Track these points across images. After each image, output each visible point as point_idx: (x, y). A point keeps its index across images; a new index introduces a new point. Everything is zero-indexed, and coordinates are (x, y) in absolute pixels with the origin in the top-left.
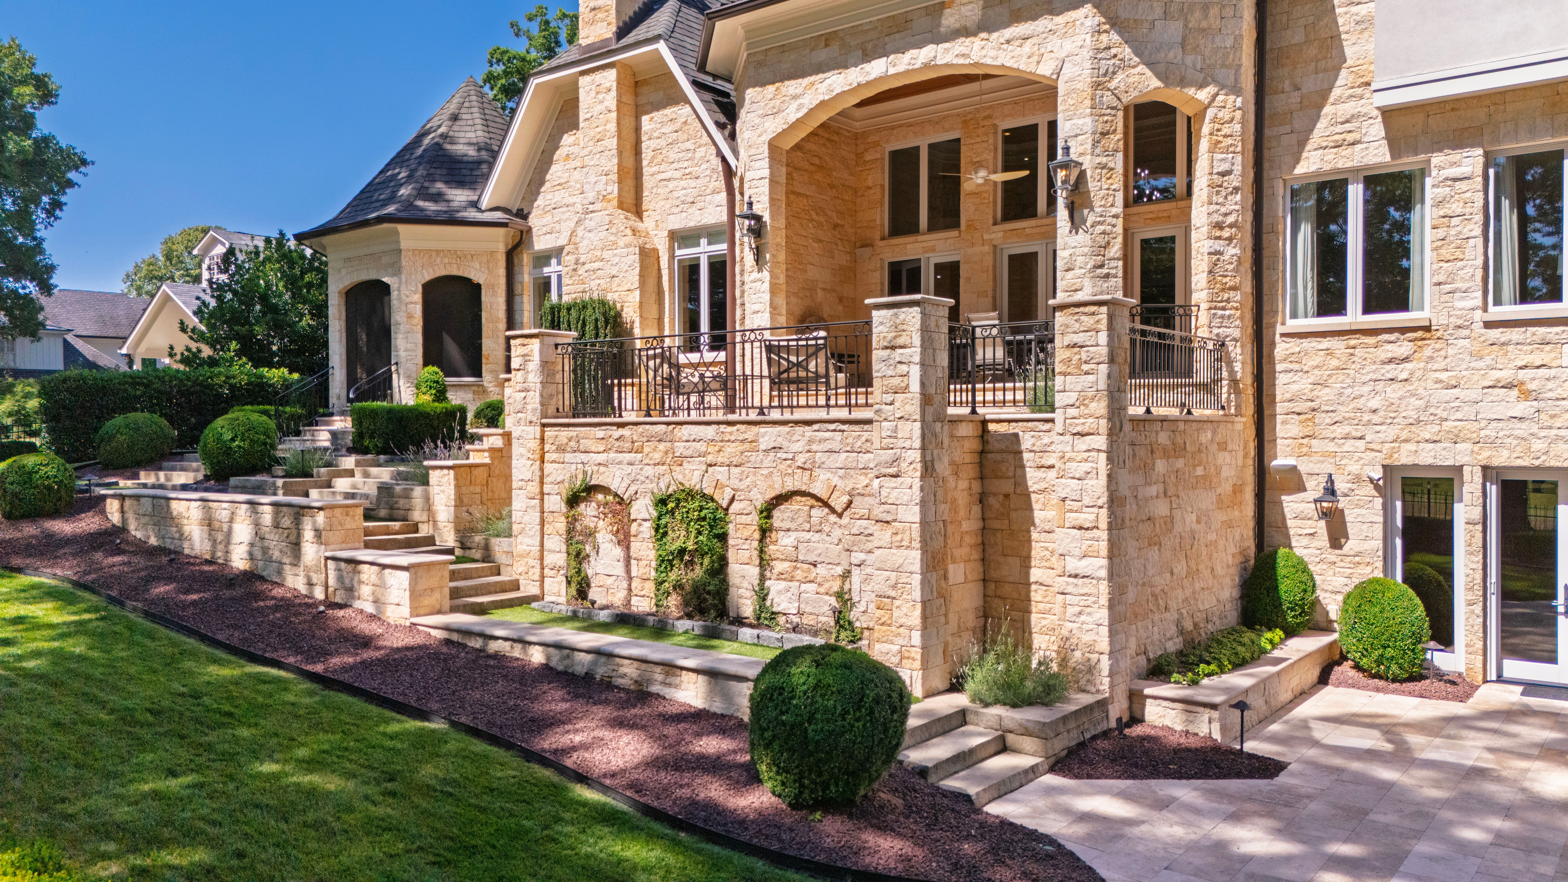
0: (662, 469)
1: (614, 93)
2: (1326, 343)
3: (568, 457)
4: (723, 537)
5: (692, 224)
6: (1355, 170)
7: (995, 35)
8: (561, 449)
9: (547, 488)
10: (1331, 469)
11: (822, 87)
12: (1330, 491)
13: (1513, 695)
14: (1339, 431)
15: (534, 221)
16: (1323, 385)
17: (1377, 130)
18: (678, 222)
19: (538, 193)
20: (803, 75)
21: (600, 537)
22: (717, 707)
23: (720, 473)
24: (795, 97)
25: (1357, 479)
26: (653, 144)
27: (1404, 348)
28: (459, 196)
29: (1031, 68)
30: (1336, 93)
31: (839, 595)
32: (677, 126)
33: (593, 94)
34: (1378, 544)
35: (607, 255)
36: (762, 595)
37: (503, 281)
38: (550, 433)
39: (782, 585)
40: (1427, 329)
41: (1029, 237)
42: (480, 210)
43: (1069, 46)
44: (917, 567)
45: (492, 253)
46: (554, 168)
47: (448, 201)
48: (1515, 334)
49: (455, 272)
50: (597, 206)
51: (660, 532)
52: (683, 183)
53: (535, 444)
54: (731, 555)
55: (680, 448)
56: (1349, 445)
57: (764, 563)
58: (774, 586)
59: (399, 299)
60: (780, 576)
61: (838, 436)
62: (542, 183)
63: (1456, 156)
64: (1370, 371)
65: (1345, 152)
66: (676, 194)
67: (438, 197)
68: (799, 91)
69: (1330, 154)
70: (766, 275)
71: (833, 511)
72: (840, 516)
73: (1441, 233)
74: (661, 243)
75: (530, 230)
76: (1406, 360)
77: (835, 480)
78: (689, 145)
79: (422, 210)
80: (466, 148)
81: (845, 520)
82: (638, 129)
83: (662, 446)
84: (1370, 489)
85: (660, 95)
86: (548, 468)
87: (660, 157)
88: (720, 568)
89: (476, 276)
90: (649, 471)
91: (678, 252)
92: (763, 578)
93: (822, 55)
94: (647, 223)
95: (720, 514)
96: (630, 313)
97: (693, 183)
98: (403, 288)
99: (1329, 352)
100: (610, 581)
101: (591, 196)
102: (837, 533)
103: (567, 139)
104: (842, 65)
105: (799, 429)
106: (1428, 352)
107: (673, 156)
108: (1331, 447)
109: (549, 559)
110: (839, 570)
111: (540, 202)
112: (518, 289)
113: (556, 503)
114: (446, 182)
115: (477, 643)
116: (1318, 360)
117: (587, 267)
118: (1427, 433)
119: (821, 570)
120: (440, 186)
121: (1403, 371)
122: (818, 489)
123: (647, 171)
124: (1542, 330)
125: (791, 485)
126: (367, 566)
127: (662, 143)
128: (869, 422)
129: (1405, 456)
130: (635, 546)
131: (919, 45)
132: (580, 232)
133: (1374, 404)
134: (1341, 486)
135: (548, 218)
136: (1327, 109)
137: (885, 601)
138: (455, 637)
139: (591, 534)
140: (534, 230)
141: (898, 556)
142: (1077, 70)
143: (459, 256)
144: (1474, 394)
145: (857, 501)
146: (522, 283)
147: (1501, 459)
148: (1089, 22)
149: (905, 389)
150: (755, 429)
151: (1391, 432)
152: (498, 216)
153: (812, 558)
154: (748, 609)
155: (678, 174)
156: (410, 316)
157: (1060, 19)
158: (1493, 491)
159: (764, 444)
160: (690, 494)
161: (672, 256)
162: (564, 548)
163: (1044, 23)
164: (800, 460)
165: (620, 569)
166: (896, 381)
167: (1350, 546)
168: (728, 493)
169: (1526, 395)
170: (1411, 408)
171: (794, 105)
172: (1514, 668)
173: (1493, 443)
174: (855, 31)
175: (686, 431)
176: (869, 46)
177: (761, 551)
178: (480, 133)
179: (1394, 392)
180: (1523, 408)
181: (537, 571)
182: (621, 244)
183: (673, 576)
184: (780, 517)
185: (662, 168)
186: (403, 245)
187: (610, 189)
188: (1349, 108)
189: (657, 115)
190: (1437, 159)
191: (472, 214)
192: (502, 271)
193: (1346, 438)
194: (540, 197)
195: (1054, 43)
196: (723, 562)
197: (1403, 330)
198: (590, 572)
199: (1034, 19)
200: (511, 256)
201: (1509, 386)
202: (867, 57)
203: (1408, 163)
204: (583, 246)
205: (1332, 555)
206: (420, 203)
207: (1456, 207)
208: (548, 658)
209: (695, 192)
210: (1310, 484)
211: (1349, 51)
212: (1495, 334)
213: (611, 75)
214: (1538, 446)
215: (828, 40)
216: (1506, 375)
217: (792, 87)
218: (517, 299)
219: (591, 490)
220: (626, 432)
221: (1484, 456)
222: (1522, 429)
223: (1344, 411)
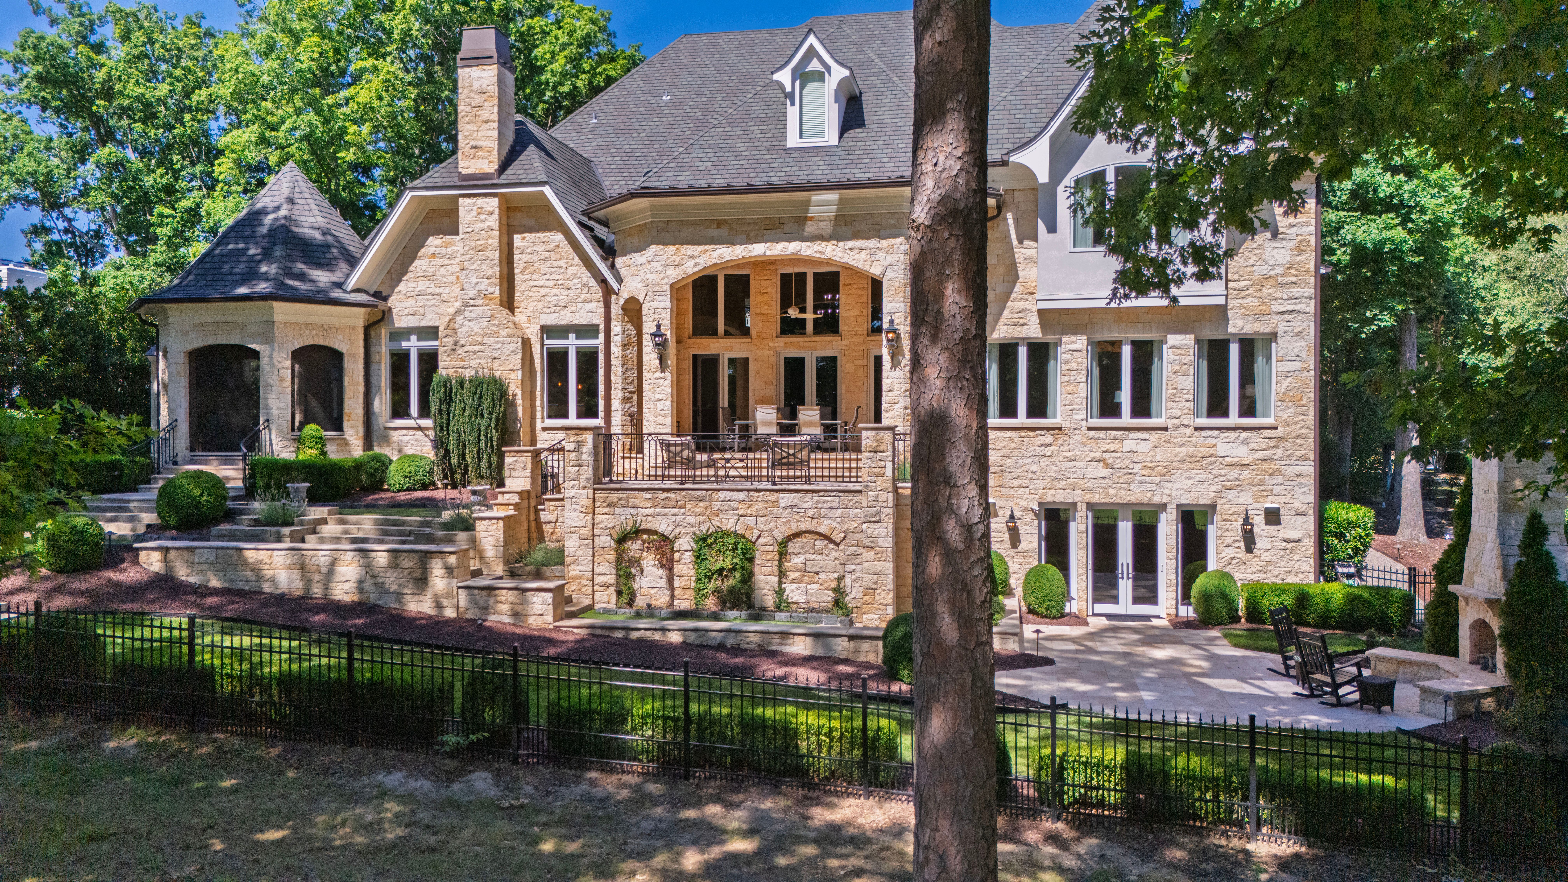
0: (702, 518)
1: (496, 216)
2: (1009, 434)
3: (617, 511)
4: (751, 560)
5: (564, 322)
6: (1023, 339)
7: (842, 244)
8: (611, 505)
9: (597, 532)
10: (1011, 504)
11: (715, 254)
12: (1012, 517)
13: (1103, 622)
14: (1016, 483)
15: (392, 302)
16: (1007, 457)
17: (1035, 319)
18: (549, 319)
19: (400, 281)
20: (699, 243)
21: (644, 563)
22: (820, 653)
23: (750, 521)
24: (692, 257)
25: (1025, 510)
26: (525, 257)
27: (1048, 439)
28: (322, 277)
29: (866, 268)
30: (1014, 295)
31: (835, 590)
32: (551, 247)
33: (474, 213)
34: (1036, 545)
35: (486, 340)
36: (780, 592)
37: (362, 350)
38: (599, 494)
39: (795, 586)
40: (1060, 429)
41: (802, 348)
42: (345, 291)
43: (890, 259)
44: (891, 571)
45: (354, 328)
46: (417, 262)
47: (313, 281)
48: (1102, 434)
49: (321, 342)
50: (479, 302)
51: (699, 558)
52: (555, 291)
53: (589, 503)
54: (757, 570)
55: (717, 505)
56: (1021, 491)
57: (782, 574)
58: (788, 587)
59: (272, 365)
60: (793, 581)
61: (837, 499)
62: (405, 272)
63: (1073, 338)
64: (1033, 450)
65: (1019, 329)
66: (548, 299)
67: (302, 277)
68: (696, 253)
69: (1011, 329)
70: (668, 375)
71: (832, 541)
72: (837, 545)
73: (1067, 378)
74: (534, 334)
75: (390, 309)
76: (1050, 445)
77: (834, 524)
78: (562, 263)
79: (296, 289)
80: (312, 232)
81: (841, 547)
82: (510, 244)
83: (702, 504)
84: (1032, 515)
85: (532, 222)
86: (598, 518)
87: (531, 269)
88: (748, 578)
89: (338, 345)
90: (691, 520)
91: (547, 342)
92: (780, 583)
93: (714, 233)
94: (520, 317)
95: (749, 545)
96: (515, 389)
97: (566, 292)
98: (275, 355)
99: (1011, 439)
100: (653, 591)
101: (472, 293)
102: (835, 554)
103: (433, 242)
104: (731, 242)
105: (809, 495)
106: (1060, 441)
107: (544, 269)
108: (1012, 492)
109: (599, 579)
110: (836, 575)
111: (401, 287)
112: (375, 357)
113: (605, 541)
114: (305, 263)
115: (619, 634)
116: (1005, 443)
117: (466, 348)
118: (1061, 484)
119: (821, 576)
120: (300, 266)
121: (1048, 451)
122: (823, 529)
123: (518, 278)
124: (1114, 433)
125: (802, 527)
126: (504, 592)
127: (535, 258)
128: (860, 492)
129: (1049, 497)
130: (677, 568)
131: (790, 240)
132: (459, 320)
133: (1034, 468)
134: (1017, 514)
135: (411, 302)
136: (1009, 304)
137: (869, 591)
138: (598, 632)
139: (636, 562)
140: (395, 311)
141: (879, 566)
142: (895, 275)
143: (326, 329)
144: (1081, 465)
145: (849, 536)
146: (380, 353)
147: (1096, 498)
148: (902, 248)
149: (883, 475)
150: (776, 495)
151: (1042, 484)
152: (363, 298)
153: (816, 569)
154: (770, 601)
155: (550, 284)
156: (282, 380)
157: (885, 242)
158: (1090, 515)
159: (783, 503)
160: (727, 534)
161: (542, 345)
162: (614, 571)
163: (873, 243)
164: (810, 513)
165: (663, 583)
166: (878, 470)
167: (1022, 547)
168: (756, 533)
169: (1107, 466)
170: (1052, 472)
171: (691, 263)
172: (1100, 608)
173: (1091, 490)
174: (740, 222)
175: (722, 495)
176: (752, 234)
177: (780, 567)
178: (319, 219)
179: (1044, 462)
180: (1105, 472)
181: (590, 588)
182: (504, 333)
183: (711, 586)
184: (792, 547)
185: (534, 276)
186: (277, 318)
187: (491, 290)
188: (1020, 305)
189: (530, 237)
190: (1065, 339)
191: (337, 294)
192: (361, 343)
193: (1020, 486)
194: (402, 284)
195: (880, 255)
196: (751, 574)
197: (1048, 429)
198: (636, 586)
199: (868, 238)
200: (369, 329)
201: (1099, 461)
202: (750, 239)
203: (1050, 338)
204: (462, 332)
205: (1012, 553)
206: (290, 282)
207: (1074, 366)
208: (685, 637)
209: (567, 299)
210: (1000, 513)
211: (1020, 273)
212: (1092, 433)
213: (495, 202)
214: (1112, 492)
215: (720, 224)
216: (1097, 455)
217: (689, 250)
218: (374, 367)
219: (637, 532)
220: (671, 495)
221: (1087, 497)
222: (1104, 483)
223: (1019, 472)
